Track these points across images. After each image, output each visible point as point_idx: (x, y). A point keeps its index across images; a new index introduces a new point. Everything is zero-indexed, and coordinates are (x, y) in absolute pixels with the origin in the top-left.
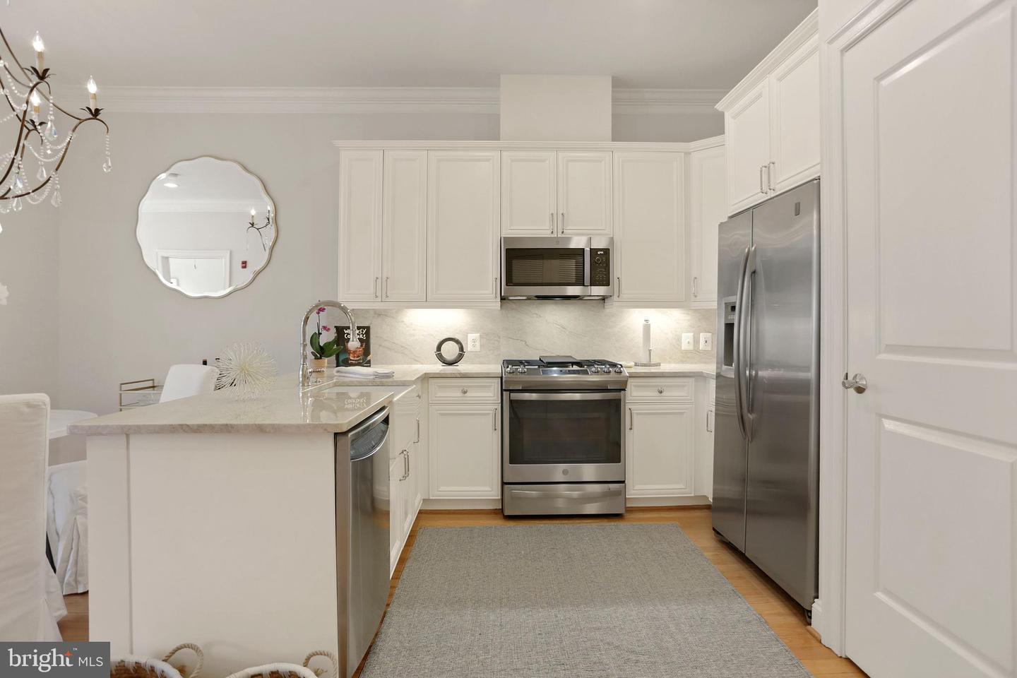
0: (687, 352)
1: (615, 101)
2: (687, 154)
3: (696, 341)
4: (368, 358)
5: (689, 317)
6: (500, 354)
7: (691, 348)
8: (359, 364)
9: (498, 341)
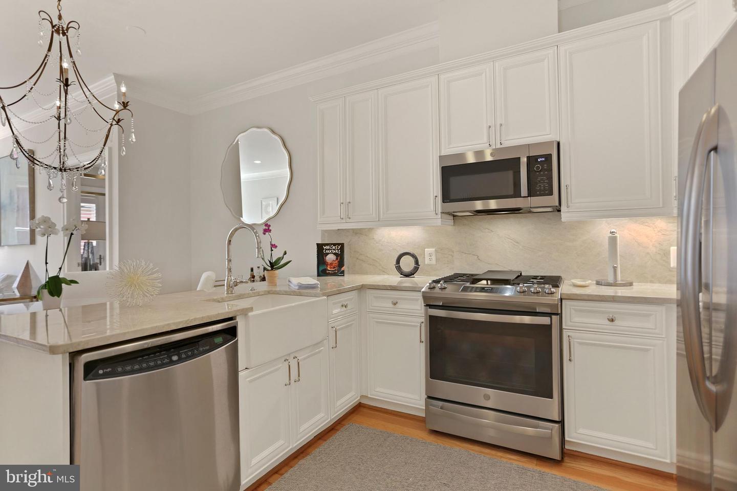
4: (343, 269)
6: (453, 268)
8: (334, 274)
9: (451, 255)
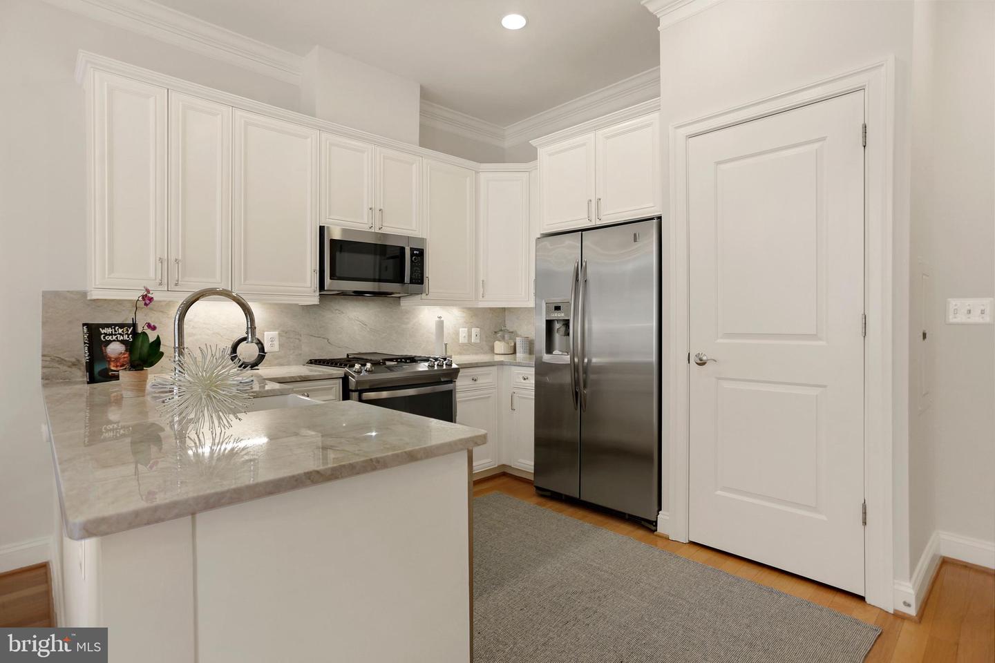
0: (463, 344)
1: (423, 113)
2: (477, 172)
3: (470, 336)
5: (464, 315)
6: (300, 354)
7: (466, 341)
9: (299, 339)
